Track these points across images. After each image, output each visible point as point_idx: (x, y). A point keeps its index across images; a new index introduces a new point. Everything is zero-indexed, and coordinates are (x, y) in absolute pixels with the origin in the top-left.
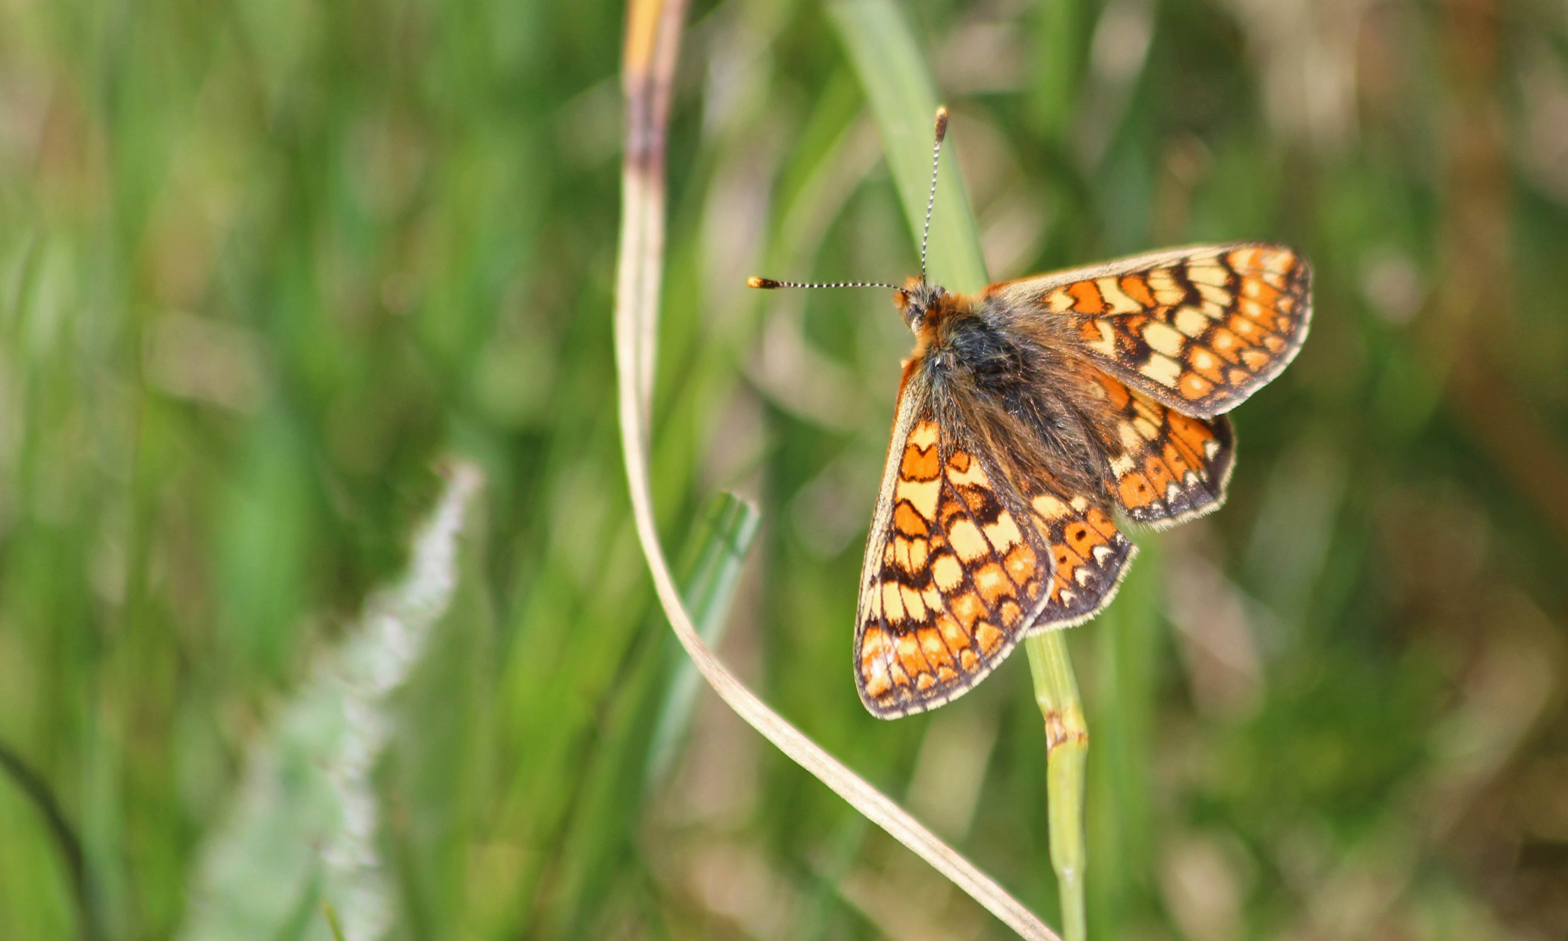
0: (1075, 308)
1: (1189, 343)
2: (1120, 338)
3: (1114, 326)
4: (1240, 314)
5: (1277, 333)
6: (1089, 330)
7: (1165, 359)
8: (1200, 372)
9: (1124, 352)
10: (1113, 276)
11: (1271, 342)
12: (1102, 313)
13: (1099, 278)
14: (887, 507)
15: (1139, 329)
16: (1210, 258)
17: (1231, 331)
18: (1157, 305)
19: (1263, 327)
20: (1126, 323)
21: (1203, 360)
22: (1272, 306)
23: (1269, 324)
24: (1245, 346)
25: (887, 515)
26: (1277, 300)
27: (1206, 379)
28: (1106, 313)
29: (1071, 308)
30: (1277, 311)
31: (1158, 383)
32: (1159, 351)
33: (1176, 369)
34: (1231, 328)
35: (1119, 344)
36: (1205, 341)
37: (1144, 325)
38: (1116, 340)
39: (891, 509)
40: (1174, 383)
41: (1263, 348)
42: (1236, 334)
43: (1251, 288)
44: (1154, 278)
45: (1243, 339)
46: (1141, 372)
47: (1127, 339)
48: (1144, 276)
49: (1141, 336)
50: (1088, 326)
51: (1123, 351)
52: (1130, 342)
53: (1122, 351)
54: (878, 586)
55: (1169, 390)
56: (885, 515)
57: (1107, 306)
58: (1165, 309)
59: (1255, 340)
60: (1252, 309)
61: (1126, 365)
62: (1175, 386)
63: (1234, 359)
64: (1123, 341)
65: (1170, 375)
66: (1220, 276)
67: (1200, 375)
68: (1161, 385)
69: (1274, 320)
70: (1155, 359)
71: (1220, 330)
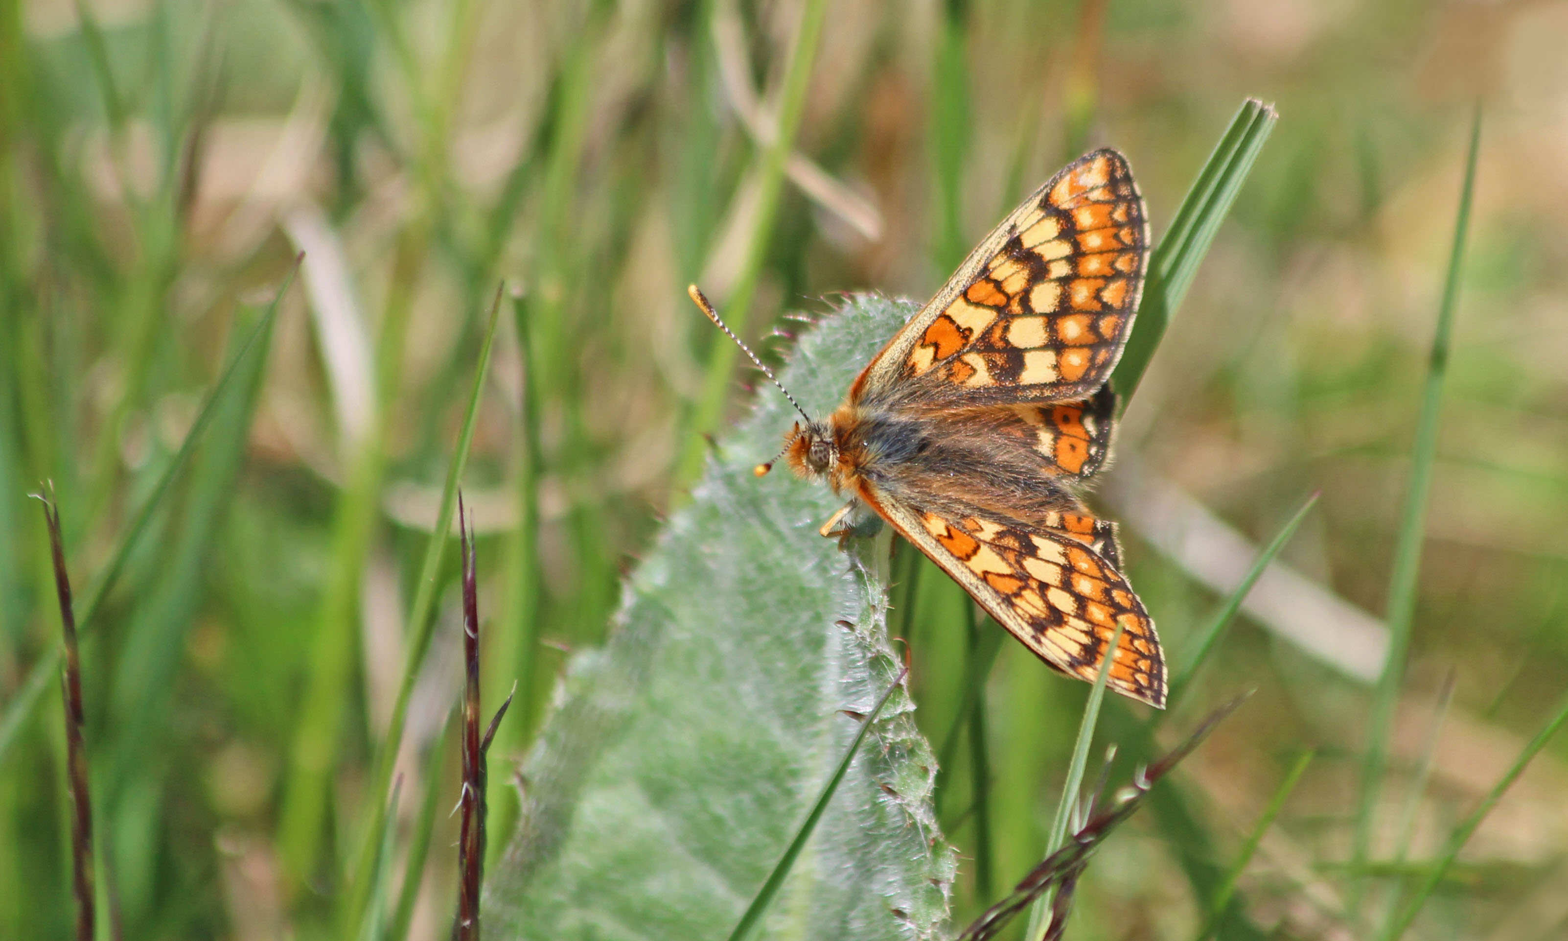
0: (939, 356)
1: (1052, 320)
2: (990, 358)
3: (979, 352)
4: (1084, 254)
5: (1124, 250)
6: (959, 370)
7: (1037, 352)
8: (1073, 344)
9: (999, 371)
10: (957, 297)
11: (1122, 264)
12: (964, 345)
13: (945, 308)
14: (980, 587)
15: (1004, 339)
16: (1035, 210)
17: (1083, 278)
18: (1009, 298)
19: (1108, 251)
20: (989, 342)
21: (1072, 328)
22: (1109, 224)
23: (1114, 244)
24: (1100, 283)
25: (988, 591)
26: (1111, 213)
27: (1081, 346)
28: (968, 343)
29: (935, 359)
30: (1118, 225)
31: (1042, 384)
32: (1029, 347)
33: (1050, 357)
34: (1082, 276)
35: (992, 366)
36: (1065, 308)
37: (1006, 329)
38: (986, 363)
39: (985, 585)
40: (1055, 374)
41: (1117, 275)
42: (1088, 278)
43: (1085, 218)
44: (994, 269)
45: (1096, 277)
46: (1021, 384)
47: (996, 355)
48: (985, 273)
49: (1007, 342)
50: (957, 366)
51: (997, 370)
52: (1000, 356)
53: (996, 372)
54: (1043, 639)
55: (1053, 385)
56: (986, 592)
57: (965, 333)
58: (1017, 299)
59: (1107, 271)
60: (1093, 241)
61: (1006, 384)
62: (1057, 377)
63: (1097, 307)
64: (993, 359)
65: (1048, 367)
66: (1051, 227)
67: (1074, 346)
68: (1045, 385)
69: (1116, 237)
70: (1029, 358)
71: (1073, 285)
